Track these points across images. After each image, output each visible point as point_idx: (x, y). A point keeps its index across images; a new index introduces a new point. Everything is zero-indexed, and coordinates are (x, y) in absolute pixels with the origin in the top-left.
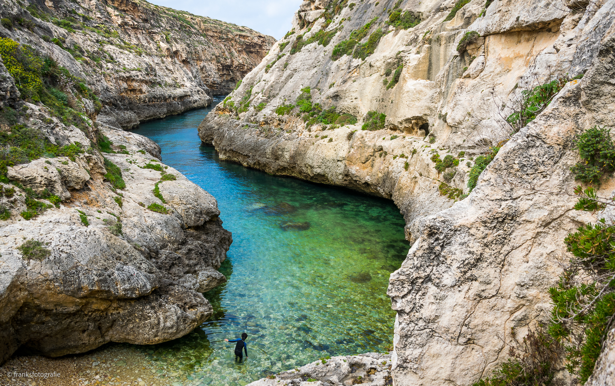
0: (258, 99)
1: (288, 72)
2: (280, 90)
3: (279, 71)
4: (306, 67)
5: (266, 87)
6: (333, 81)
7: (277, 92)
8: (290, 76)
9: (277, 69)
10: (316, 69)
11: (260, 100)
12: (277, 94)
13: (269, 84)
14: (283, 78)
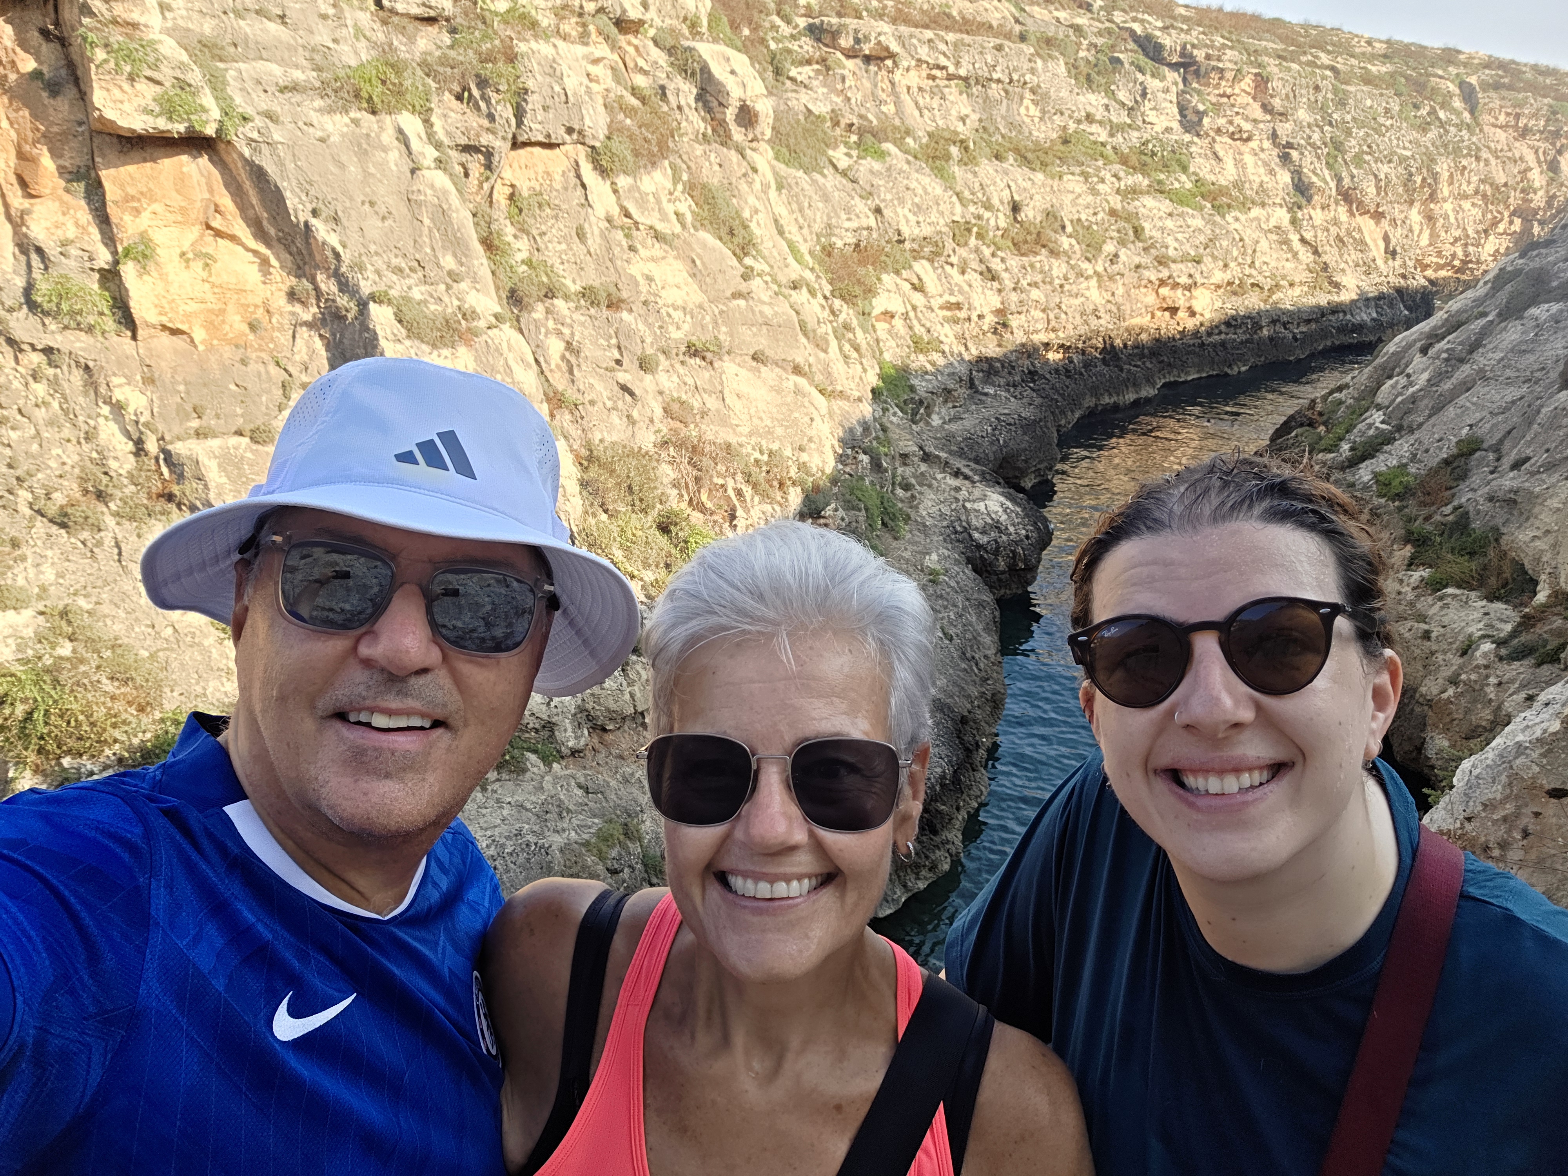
0: (1370, 426)
1: (1465, 371)
2: (1430, 416)
3: (1447, 360)
4: (1509, 373)
5: (1399, 399)
6: (1529, 452)
7: (1421, 419)
8: (1466, 386)
9: (1445, 355)
10: (1525, 389)
11: (1371, 432)
12: (1420, 425)
13: (1411, 390)
14: (1447, 385)
